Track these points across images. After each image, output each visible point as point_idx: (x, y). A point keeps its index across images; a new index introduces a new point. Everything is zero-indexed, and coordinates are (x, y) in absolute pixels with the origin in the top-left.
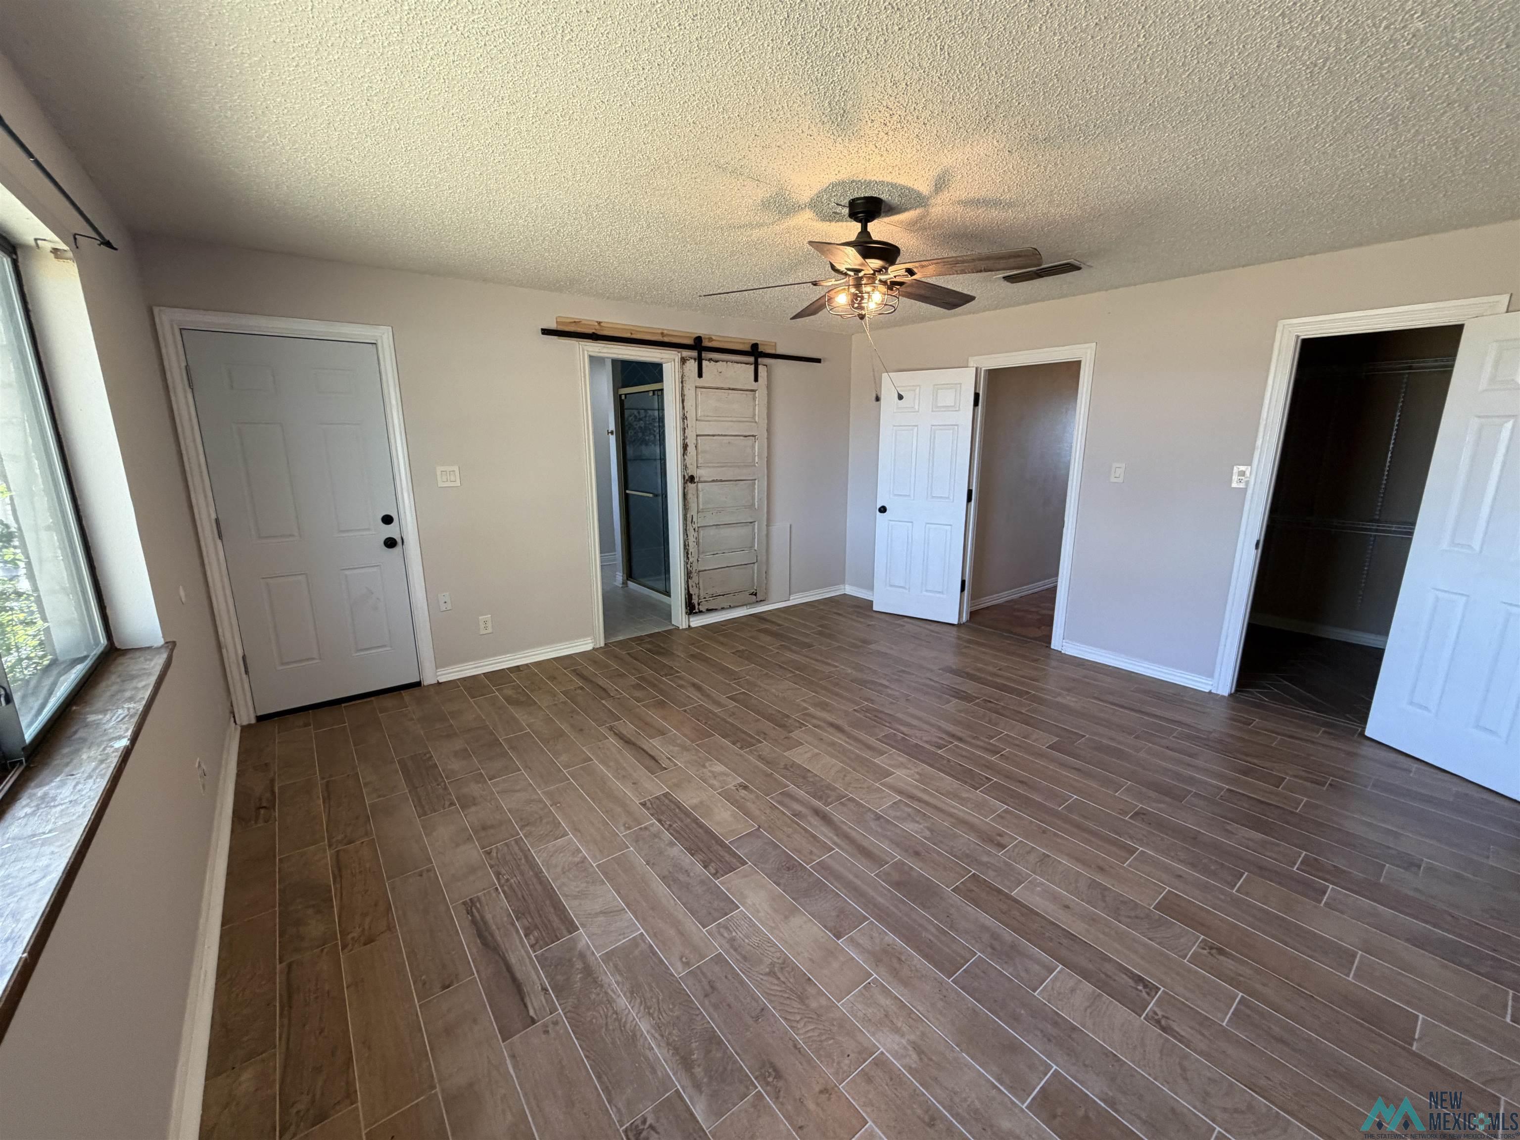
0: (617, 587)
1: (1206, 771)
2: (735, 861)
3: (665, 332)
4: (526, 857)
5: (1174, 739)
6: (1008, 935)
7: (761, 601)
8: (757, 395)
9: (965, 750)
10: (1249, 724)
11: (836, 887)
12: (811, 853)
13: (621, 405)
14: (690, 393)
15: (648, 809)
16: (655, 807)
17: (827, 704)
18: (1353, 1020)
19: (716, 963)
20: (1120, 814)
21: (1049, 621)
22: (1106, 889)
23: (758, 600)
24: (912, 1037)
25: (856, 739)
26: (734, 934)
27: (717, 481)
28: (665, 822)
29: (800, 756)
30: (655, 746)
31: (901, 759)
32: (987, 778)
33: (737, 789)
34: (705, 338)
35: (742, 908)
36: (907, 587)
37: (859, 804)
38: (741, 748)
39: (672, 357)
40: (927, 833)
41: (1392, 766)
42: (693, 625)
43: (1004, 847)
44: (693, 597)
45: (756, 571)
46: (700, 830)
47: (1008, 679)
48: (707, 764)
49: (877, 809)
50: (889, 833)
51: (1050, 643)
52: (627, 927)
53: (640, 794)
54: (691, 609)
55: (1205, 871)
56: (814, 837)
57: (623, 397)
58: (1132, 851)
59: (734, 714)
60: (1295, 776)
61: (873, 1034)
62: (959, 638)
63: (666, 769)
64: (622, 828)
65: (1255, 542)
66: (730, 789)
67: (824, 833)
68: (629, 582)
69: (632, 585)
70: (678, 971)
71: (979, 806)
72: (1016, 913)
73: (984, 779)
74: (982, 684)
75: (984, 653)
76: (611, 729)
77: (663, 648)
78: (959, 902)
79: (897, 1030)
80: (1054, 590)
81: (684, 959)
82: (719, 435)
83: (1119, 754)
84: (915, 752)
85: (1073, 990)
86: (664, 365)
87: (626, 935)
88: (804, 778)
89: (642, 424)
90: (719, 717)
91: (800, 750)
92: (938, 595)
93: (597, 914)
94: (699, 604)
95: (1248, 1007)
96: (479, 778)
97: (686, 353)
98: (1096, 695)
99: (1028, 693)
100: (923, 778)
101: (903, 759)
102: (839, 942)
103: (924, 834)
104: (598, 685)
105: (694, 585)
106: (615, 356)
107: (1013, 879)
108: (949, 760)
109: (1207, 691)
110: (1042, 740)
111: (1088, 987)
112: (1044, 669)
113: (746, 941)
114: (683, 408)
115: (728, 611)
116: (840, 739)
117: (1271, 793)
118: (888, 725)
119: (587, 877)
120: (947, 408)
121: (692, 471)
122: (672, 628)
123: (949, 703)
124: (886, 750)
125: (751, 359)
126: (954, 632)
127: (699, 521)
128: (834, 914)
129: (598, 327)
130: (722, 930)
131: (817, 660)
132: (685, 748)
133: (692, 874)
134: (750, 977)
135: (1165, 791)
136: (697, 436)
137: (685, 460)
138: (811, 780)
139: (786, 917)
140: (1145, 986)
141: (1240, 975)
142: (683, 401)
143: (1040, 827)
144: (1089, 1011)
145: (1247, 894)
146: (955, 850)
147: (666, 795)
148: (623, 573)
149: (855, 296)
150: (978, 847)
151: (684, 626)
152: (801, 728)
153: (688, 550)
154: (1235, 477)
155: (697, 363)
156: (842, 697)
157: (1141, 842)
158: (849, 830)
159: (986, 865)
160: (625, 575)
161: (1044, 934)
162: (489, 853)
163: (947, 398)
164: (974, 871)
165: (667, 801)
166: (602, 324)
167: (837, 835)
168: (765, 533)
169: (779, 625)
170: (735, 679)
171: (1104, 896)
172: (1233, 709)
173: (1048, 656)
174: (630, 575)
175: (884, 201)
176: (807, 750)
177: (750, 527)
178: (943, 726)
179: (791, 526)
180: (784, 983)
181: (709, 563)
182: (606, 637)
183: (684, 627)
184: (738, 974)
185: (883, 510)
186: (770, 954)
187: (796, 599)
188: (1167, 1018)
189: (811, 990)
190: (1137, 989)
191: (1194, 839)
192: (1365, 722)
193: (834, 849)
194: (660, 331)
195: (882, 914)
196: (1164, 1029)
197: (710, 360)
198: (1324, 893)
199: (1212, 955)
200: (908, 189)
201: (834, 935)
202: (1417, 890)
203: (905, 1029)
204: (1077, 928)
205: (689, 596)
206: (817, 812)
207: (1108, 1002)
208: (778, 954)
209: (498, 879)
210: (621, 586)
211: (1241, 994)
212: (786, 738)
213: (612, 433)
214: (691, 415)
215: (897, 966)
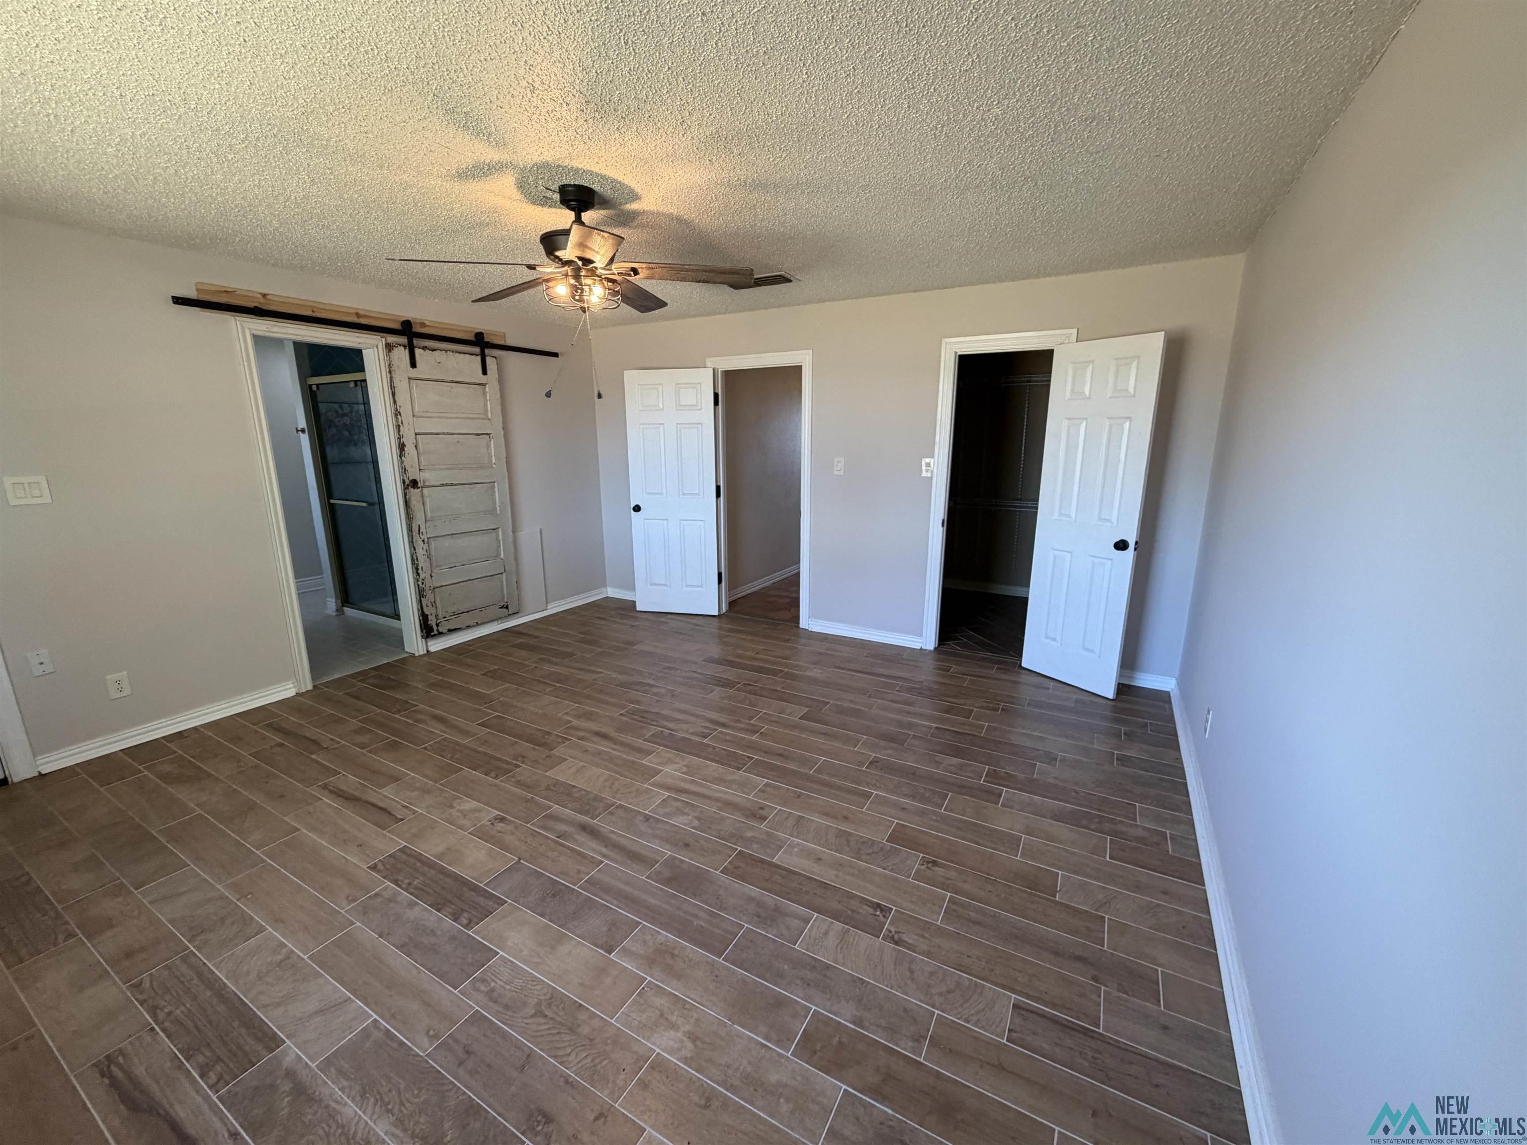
0: (329, 616)
1: (921, 716)
2: (491, 903)
3: (361, 312)
4: (200, 975)
5: (898, 693)
6: (771, 899)
7: (514, 614)
8: (487, 389)
9: (728, 734)
10: (949, 671)
11: (606, 901)
12: (579, 872)
13: (311, 397)
14: (402, 385)
15: (379, 872)
16: (388, 867)
17: (591, 713)
18: (1021, 890)
19: (472, 1024)
20: (859, 766)
21: (795, 603)
22: (850, 834)
23: (510, 612)
24: (688, 1028)
25: (622, 744)
26: (493, 984)
27: (447, 485)
28: (402, 881)
29: (562, 774)
30: (385, 796)
31: (670, 755)
32: (749, 757)
33: (492, 824)
34: (414, 323)
35: (501, 953)
36: (668, 584)
37: (626, 809)
38: (496, 777)
39: (375, 342)
40: (696, 823)
41: (1039, 687)
42: (433, 649)
43: (765, 818)
44: (430, 617)
45: (505, 583)
46: (448, 880)
47: (766, 661)
48: (455, 804)
49: (646, 810)
50: (658, 832)
51: (799, 623)
52: (354, 1019)
53: (368, 856)
54: (428, 631)
55: (923, 800)
56: (581, 854)
57: (314, 388)
58: (867, 796)
59: (486, 741)
60: (981, 707)
61: (648, 1039)
62: (720, 628)
63: (402, 820)
64: (344, 903)
65: (941, 521)
66: (483, 825)
67: (589, 847)
68: (345, 609)
69: (349, 611)
70: (422, 1047)
71: (743, 785)
72: (777, 878)
73: (747, 759)
74: (743, 669)
75: (743, 639)
76: (325, 787)
77: (394, 680)
78: (727, 881)
79: (673, 1026)
80: (798, 575)
81: (431, 1033)
82: (444, 434)
83: (857, 713)
84: (681, 746)
85: (826, 933)
86: (364, 351)
87: (352, 1030)
88: (569, 794)
89: (347, 420)
90: (468, 748)
91: (563, 766)
92: (698, 589)
93: (311, 1016)
94: (437, 625)
95: (955, 904)
96: (119, 890)
97: (392, 339)
98: (837, 665)
99: (782, 671)
100: (690, 770)
101: (670, 754)
102: (611, 956)
103: (693, 825)
104: (305, 737)
105: (429, 604)
106: (299, 338)
107: (773, 846)
108: (714, 747)
109: (919, 648)
110: (794, 713)
111: (838, 926)
112: (796, 648)
113: (508, 987)
114: (395, 402)
115: (474, 629)
116: (607, 747)
117: (964, 724)
118: (654, 723)
119: (295, 974)
120: (690, 407)
121: (413, 474)
122: (406, 655)
123: (712, 692)
124: (654, 749)
125: (477, 350)
126: (715, 622)
127: (429, 531)
128: (604, 929)
129: (262, 300)
130: (478, 985)
131: (579, 669)
132: (426, 791)
133: (439, 933)
134: (512, 1025)
135: (890, 738)
136: (416, 434)
137: (402, 462)
138: (577, 795)
139: (553, 948)
140: (882, 910)
141: (949, 879)
142: (394, 394)
143: (795, 792)
144: (840, 946)
145: (951, 811)
146: (722, 832)
147: (403, 850)
148: (337, 598)
149: (575, 288)
150: (742, 825)
151: (422, 651)
152: (564, 743)
153: (417, 565)
154: (924, 468)
155: (407, 351)
156: (607, 703)
157: (877, 788)
158: (619, 839)
159: (750, 840)
160: (339, 601)
161: (801, 889)
162: (137, 986)
163: (688, 397)
164: (739, 849)
165: (404, 857)
166: (268, 297)
167: (606, 846)
168: (511, 539)
169: (536, 637)
170: (486, 703)
171: (848, 841)
172: (938, 660)
173: (797, 635)
174: (346, 598)
175: (597, 192)
176: (571, 765)
177: (494, 534)
178: (708, 715)
179: (541, 530)
180: (552, 1019)
181: (444, 577)
182: (314, 678)
183: (421, 653)
184: (499, 1028)
185: (637, 509)
186: (536, 992)
187: (554, 608)
188: (899, 932)
189: (582, 1016)
190: (876, 915)
191: (913, 774)
192: (1021, 656)
193: (603, 862)
194: (356, 311)
195: (654, 915)
196: (896, 943)
197: (424, 348)
198: (1000, 796)
199: (929, 869)
200: (620, 183)
201: (606, 951)
202: (1055, 778)
203: (680, 1021)
204: (827, 875)
205: (424, 619)
206: (584, 828)
207: (854, 934)
208: (545, 990)
209: (155, 1016)
210: (334, 614)
211: (949, 894)
212: (547, 757)
213: (303, 431)
214: (405, 410)
215: (670, 962)
